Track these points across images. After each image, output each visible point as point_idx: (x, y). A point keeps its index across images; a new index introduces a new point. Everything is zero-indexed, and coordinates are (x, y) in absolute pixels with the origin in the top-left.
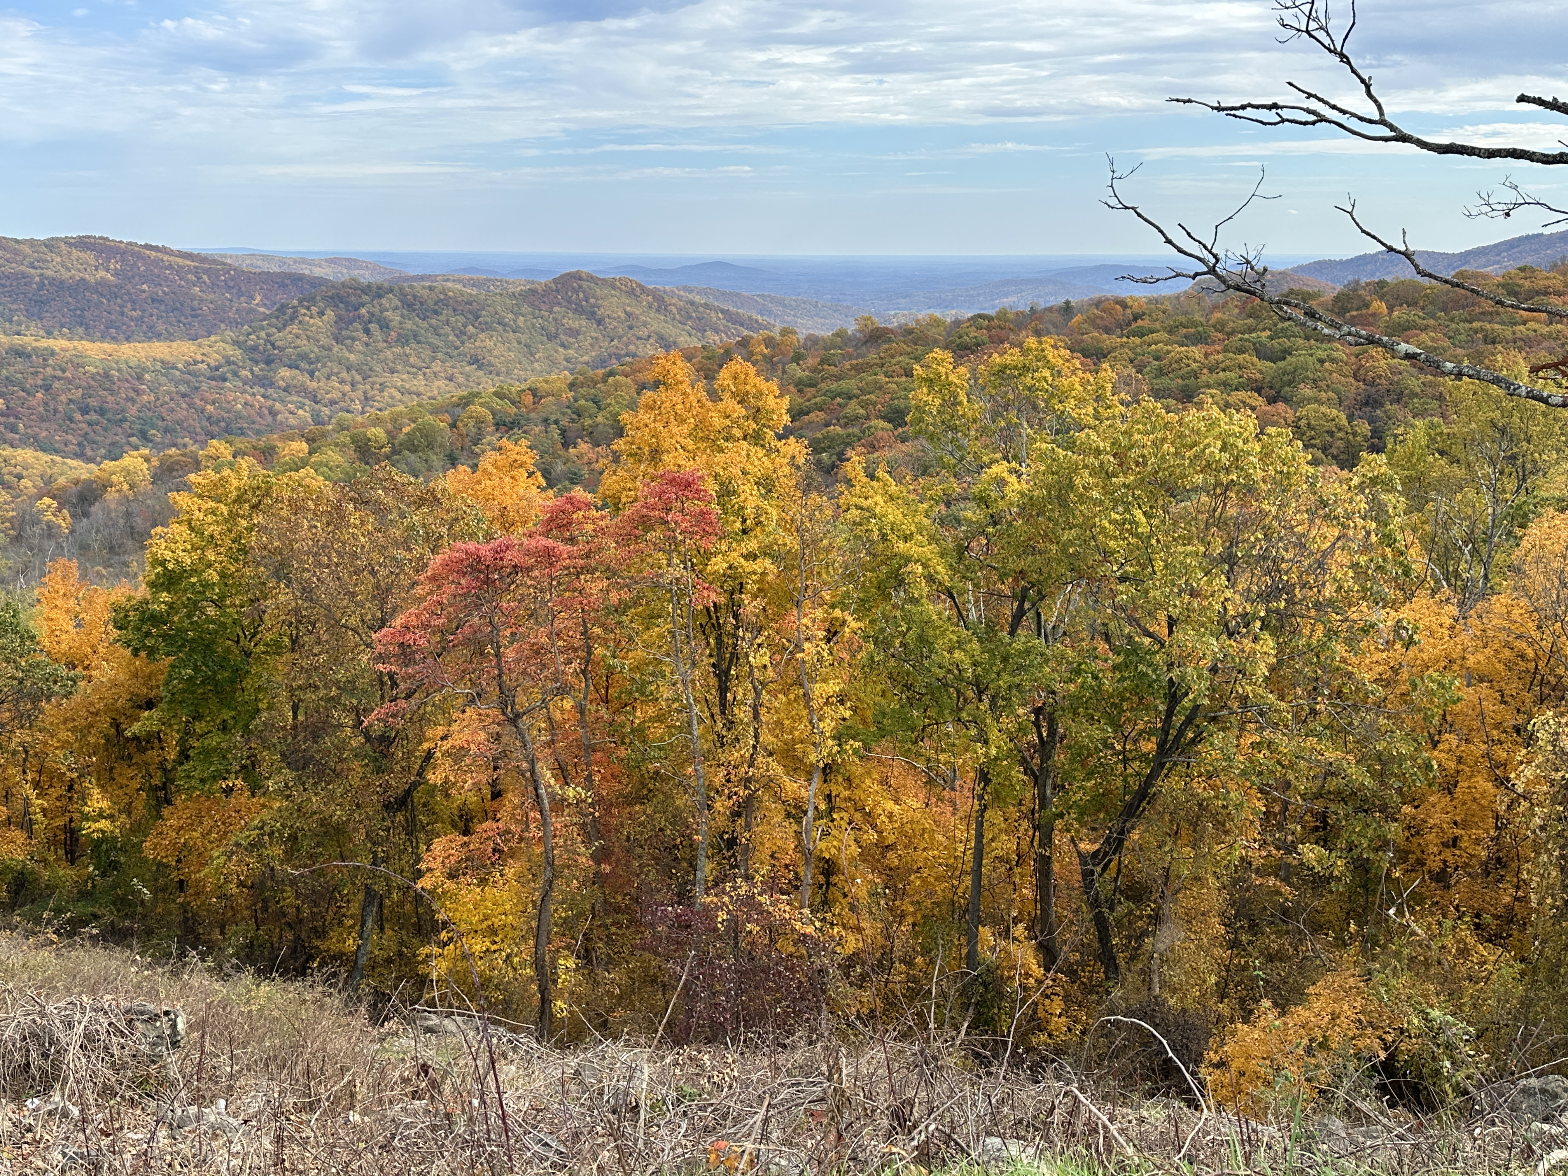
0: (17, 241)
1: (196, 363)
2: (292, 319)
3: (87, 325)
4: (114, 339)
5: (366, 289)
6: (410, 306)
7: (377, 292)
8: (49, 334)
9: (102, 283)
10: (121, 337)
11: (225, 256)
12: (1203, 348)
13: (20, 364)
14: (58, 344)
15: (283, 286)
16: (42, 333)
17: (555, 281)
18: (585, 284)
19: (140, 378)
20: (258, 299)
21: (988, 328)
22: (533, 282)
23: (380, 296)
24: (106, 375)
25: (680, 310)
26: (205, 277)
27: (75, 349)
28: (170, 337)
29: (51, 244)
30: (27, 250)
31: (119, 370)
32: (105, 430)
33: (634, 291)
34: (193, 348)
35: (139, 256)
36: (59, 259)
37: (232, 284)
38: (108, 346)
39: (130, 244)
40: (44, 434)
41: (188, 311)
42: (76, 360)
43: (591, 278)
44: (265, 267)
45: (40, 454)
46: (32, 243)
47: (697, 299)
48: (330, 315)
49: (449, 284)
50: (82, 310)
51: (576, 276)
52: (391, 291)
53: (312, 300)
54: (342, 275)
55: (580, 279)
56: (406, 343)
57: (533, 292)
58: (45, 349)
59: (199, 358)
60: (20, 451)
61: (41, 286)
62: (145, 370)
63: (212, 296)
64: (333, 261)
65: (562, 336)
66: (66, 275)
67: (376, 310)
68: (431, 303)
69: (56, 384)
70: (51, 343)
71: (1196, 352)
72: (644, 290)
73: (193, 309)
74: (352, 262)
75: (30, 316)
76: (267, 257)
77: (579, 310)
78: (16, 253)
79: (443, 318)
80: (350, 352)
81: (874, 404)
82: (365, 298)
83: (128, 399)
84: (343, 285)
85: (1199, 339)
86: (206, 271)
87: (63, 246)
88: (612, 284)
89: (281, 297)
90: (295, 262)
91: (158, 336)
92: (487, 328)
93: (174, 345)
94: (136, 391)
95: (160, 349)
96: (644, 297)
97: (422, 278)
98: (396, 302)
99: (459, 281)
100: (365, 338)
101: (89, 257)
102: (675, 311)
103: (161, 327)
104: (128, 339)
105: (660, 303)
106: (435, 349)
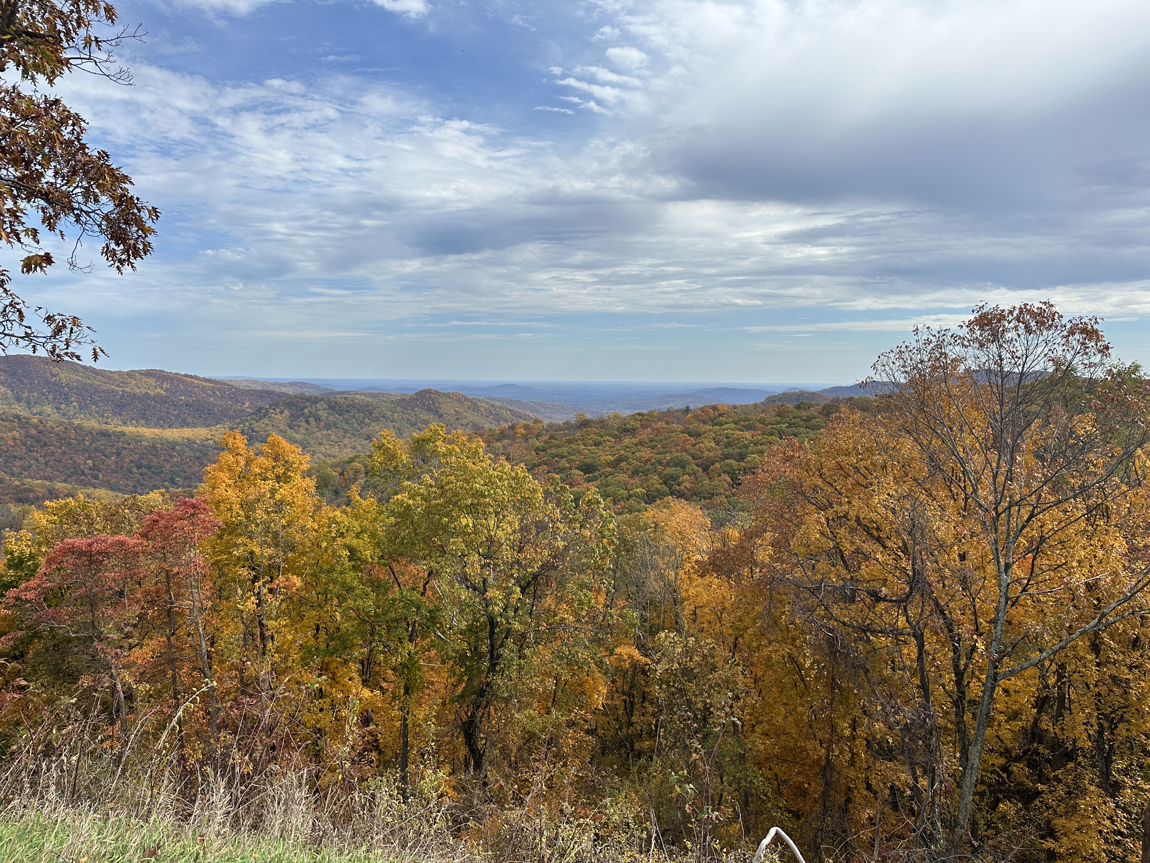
0: (111, 372)
1: (207, 440)
2: (265, 416)
3: (147, 418)
4: (162, 427)
5: (308, 399)
6: (333, 408)
7: (315, 401)
8: (125, 423)
9: (158, 395)
10: (166, 425)
11: (231, 381)
12: (751, 432)
13: (104, 440)
14: (129, 429)
15: (262, 397)
16: (120, 423)
17: (416, 394)
18: (433, 396)
19: (173, 448)
20: (247, 404)
21: (641, 420)
22: (405, 395)
23: (316, 403)
24: (154, 447)
25: (486, 410)
26: (218, 393)
27: (138, 432)
28: (195, 425)
29: (131, 374)
30: (116, 377)
31: (162, 444)
32: (150, 478)
33: (460, 400)
34: (206, 431)
35: (181, 381)
36: (134, 382)
37: (232, 396)
38: (157, 431)
39: (177, 374)
40: (114, 480)
41: (206, 411)
42: (137, 438)
43: (437, 393)
44: (254, 387)
45: (109, 492)
46: (120, 373)
47: (497, 404)
48: (287, 413)
49: (358, 396)
50: (145, 410)
51: (428, 392)
52: (323, 400)
53: (277, 405)
54: (297, 391)
55: (431, 393)
56: (330, 428)
57: (404, 400)
58: (120, 432)
59: (209, 437)
60: (97, 490)
61: (122, 397)
62: (177, 444)
63: (221, 403)
64: (293, 384)
65: (419, 425)
66: (137, 391)
67: (313, 411)
68: (345, 406)
69: (124, 452)
70: (124, 428)
71: (748, 434)
72: (466, 399)
73: (209, 410)
74: (304, 384)
75: (114, 413)
76: (255, 382)
77: (429, 410)
78: (110, 378)
79: (352, 414)
80: (297, 433)
81: (575, 461)
82: (308, 404)
83: (165, 460)
84: (295, 396)
85: (750, 428)
86: (218, 389)
87: (137, 374)
88: (448, 396)
89: (260, 404)
90: (271, 384)
91: (188, 425)
92: (377, 420)
93: (196, 430)
94: (170, 456)
95: (187, 433)
96: (466, 402)
97: (342, 393)
98: (325, 406)
99: (363, 394)
100: (306, 426)
101: (152, 381)
102: (483, 410)
103: (190, 420)
104: (170, 427)
105: (475, 406)
106: (346, 431)
